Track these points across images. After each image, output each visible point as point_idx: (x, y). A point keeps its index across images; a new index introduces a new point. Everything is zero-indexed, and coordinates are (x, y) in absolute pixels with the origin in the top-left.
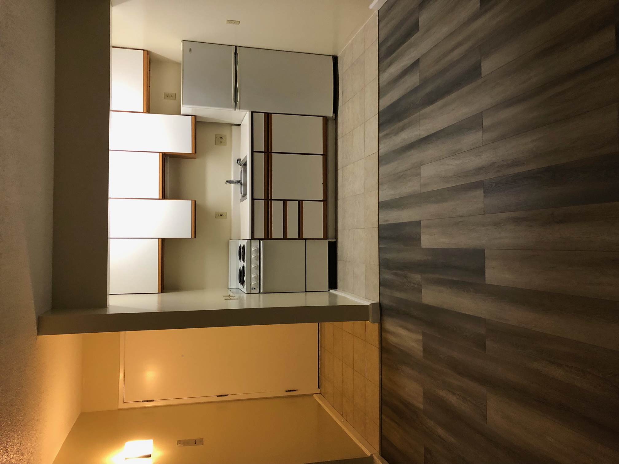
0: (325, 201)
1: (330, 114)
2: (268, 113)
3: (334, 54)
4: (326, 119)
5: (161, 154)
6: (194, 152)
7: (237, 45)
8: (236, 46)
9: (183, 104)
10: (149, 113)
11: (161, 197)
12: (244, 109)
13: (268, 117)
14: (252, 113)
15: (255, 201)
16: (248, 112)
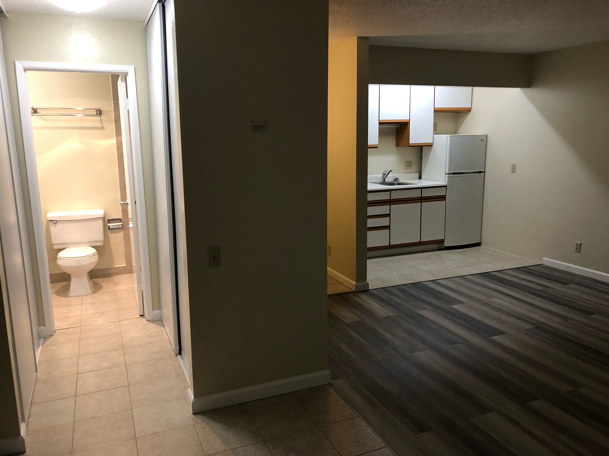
0: (390, 247)
1: (446, 244)
2: (445, 198)
3: (482, 244)
4: (442, 241)
5: (408, 121)
6: (410, 145)
7: (486, 173)
8: (484, 172)
9: (451, 136)
10: (434, 112)
11: (380, 121)
12: (448, 180)
13: (442, 198)
14: (446, 186)
15: (390, 192)
16: (446, 183)
